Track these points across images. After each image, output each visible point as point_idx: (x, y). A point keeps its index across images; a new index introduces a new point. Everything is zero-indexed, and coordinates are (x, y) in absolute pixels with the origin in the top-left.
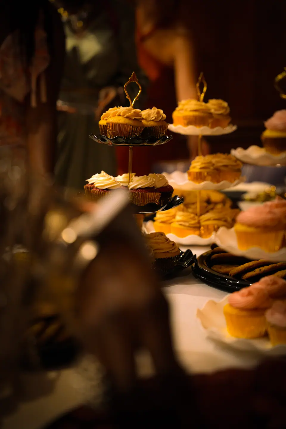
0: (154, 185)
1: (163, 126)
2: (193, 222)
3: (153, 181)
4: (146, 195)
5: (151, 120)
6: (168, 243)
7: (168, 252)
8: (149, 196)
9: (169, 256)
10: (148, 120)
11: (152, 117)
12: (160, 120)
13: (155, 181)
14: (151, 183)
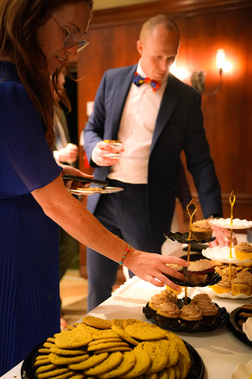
0: (203, 270)
1: (210, 232)
2: (226, 283)
3: (202, 267)
4: (198, 277)
5: (203, 228)
6: (211, 305)
7: (211, 312)
8: (199, 277)
9: (212, 314)
10: (201, 228)
11: (204, 226)
12: (208, 228)
13: (204, 267)
14: (201, 268)
